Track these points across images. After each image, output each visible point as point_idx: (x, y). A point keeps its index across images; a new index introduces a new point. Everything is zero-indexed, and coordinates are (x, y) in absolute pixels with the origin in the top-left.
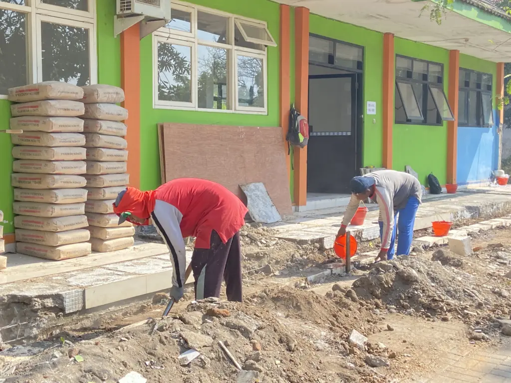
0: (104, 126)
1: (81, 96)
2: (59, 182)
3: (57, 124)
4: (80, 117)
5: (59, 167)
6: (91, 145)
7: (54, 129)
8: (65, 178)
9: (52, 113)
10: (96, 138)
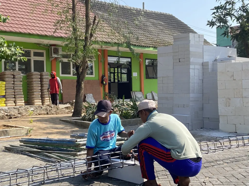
0: (44, 80)
1: (40, 74)
2: (35, 91)
3: (34, 80)
4: (39, 78)
5: (35, 88)
6: (41, 84)
7: (34, 81)
8: (36, 90)
9: (33, 78)
10: (43, 82)
